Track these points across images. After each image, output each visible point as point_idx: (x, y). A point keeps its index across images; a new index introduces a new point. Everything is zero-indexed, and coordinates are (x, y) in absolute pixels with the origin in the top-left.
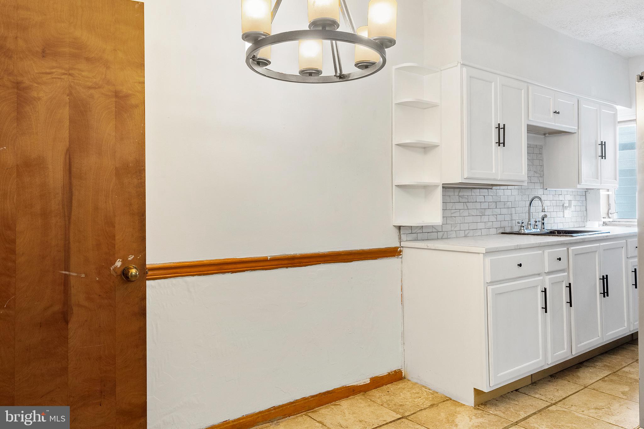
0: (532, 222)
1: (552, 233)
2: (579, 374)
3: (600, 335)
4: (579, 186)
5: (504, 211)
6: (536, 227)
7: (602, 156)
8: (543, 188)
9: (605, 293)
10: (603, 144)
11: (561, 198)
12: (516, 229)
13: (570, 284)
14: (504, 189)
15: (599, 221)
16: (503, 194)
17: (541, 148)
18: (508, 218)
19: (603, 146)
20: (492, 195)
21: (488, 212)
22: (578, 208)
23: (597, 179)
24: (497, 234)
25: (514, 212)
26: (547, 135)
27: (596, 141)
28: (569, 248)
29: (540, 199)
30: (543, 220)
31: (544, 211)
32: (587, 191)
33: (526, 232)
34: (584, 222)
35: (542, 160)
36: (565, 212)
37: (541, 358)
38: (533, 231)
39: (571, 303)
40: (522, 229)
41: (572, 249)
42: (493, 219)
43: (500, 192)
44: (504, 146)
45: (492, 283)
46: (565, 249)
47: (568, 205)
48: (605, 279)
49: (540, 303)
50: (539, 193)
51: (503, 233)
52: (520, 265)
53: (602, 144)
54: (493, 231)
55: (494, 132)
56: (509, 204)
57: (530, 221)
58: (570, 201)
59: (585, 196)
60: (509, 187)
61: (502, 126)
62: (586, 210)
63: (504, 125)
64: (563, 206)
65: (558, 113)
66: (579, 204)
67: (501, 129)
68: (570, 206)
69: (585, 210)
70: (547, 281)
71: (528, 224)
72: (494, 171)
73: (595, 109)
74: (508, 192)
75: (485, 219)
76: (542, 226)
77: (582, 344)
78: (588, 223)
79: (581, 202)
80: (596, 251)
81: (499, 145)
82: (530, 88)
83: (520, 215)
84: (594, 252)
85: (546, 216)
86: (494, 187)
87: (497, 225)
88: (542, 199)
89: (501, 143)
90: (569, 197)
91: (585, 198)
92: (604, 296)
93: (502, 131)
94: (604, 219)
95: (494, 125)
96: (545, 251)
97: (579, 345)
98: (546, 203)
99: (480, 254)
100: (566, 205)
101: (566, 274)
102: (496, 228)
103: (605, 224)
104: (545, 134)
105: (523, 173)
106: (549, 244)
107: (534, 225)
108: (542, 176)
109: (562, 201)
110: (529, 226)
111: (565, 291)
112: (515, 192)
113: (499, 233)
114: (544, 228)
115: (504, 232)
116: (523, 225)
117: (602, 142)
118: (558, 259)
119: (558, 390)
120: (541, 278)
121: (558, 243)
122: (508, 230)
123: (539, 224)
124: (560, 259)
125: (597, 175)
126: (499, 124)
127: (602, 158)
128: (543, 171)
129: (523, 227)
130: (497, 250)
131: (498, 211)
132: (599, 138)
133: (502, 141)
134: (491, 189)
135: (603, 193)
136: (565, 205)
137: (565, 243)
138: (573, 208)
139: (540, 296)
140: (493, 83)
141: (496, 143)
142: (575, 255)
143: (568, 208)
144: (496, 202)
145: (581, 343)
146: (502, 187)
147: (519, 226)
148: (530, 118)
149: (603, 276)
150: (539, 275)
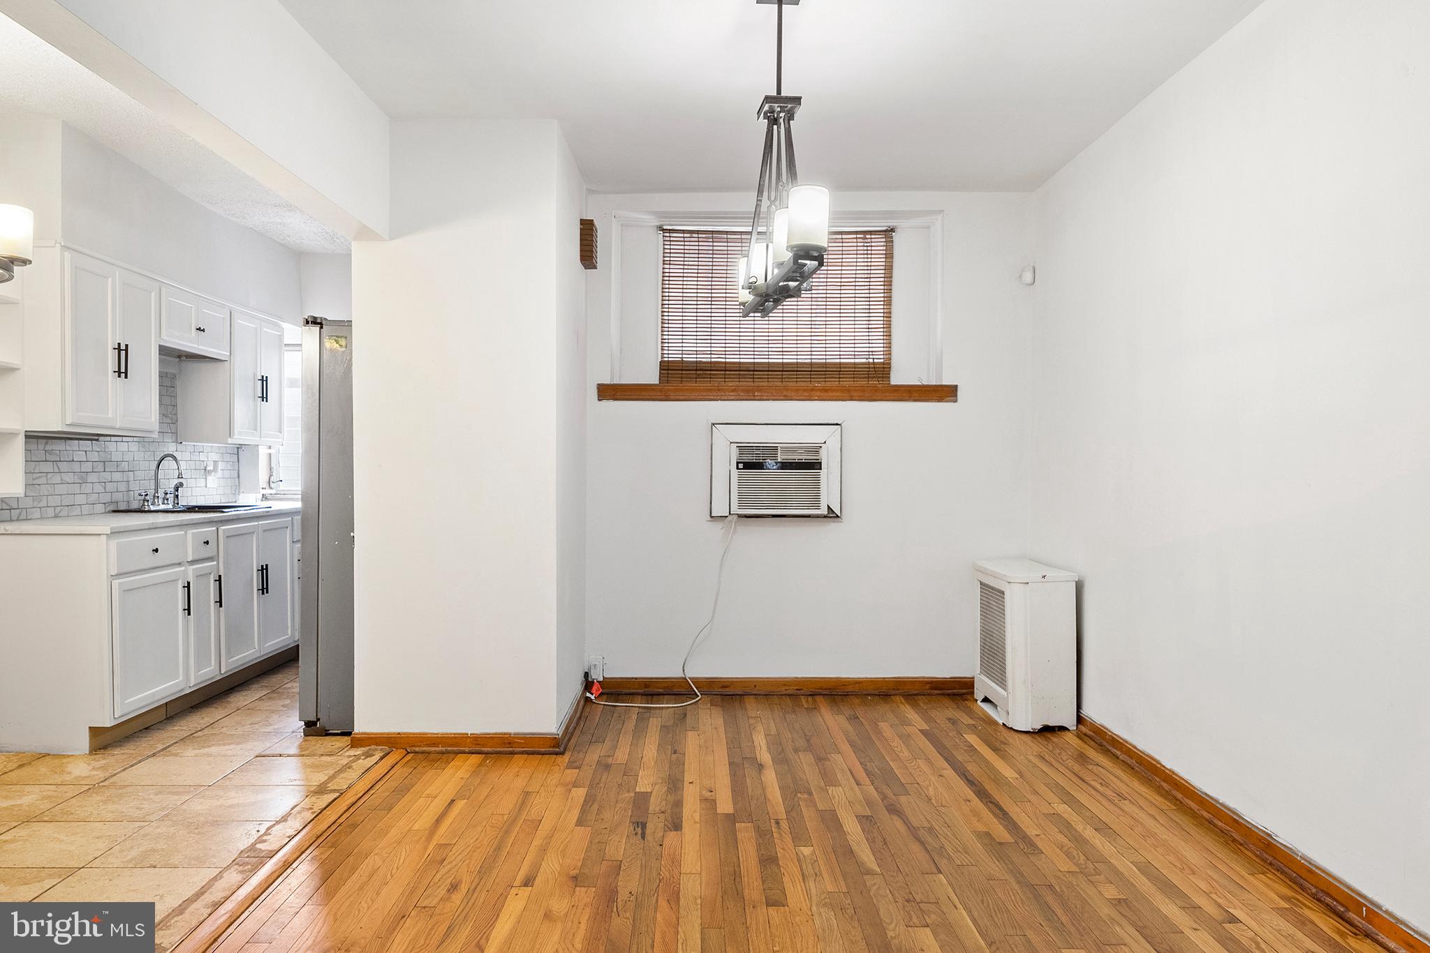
0: (161, 494)
1: (191, 509)
2: (229, 700)
3: (256, 647)
4: (230, 441)
5: (117, 476)
6: (166, 501)
7: (263, 397)
8: (176, 442)
9: (264, 589)
10: (265, 379)
11: (202, 457)
12: (135, 505)
13: (220, 576)
14: (116, 442)
15: (257, 493)
16: (117, 450)
17: (174, 377)
18: (122, 487)
19: (265, 382)
20: (98, 450)
21: (92, 478)
22: (227, 474)
23: (256, 430)
24: (105, 513)
25: (132, 479)
26: (183, 358)
27: (255, 375)
28: (219, 528)
29: (175, 458)
30: (177, 491)
31: (180, 476)
32: (239, 447)
33: (152, 508)
34: (235, 494)
35: (175, 397)
36: (208, 478)
37: (181, 678)
38: (162, 507)
39: (220, 602)
40: (146, 504)
41: (224, 530)
42: (98, 488)
43: (111, 446)
44: (126, 377)
45: (119, 575)
46: (214, 528)
47: (212, 468)
48: (264, 570)
49: (181, 604)
50: (171, 448)
51: (114, 511)
52: (156, 550)
53: (262, 380)
54: (100, 508)
55: (111, 357)
56: (125, 466)
57: (157, 492)
58: (215, 462)
59: (236, 456)
60: (124, 439)
61: (123, 347)
62: (239, 477)
63: (127, 346)
64: (205, 470)
65: (203, 330)
66: (229, 467)
67: (122, 351)
68: (215, 470)
69: (237, 476)
70: (190, 573)
71: (154, 496)
72: (110, 415)
73: (254, 326)
74: (123, 447)
75: (87, 488)
76: (174, 499)
77: (234, 659)
78: (241, 496)
79: (231, 463)
80: (254, 532)
81: (119, 376)
82: (163, 290)
83: (141, 484)
84: (251, 533)
85: (181, 485)
86: (101, 438)
87: (106, 498)
88: (178, 458)
89: (122, 372)
90: (214, 456)
91: (236, 458)
92: (263, 593)
93: (123, 353)
94: (264, 490)
95: (111, 344)
96: (188, 532)
97: (229, 661)
98: (183, 465)
99: (102, 536)
100: (210, 468)
101: (215, 563)
102: (105, 504)
103: (264, 497)
104: (179, 357)
105: (153, 419)
106: (194, 522)
107: (164, 499)
108: (175, 422)
109: (203, 461)
110: (156, 500)
111: (213, 586)
112: (134, 447)
113: (109, 512)
114: (178, 504)
115: (116, 509)
116: (148, 498)
117: (263, 376)
118: (205, 543)
119: (203, 718)
120: (183, 568)
121: (205, 521)
122: (123, 507)
123: (171, 497)
124: (207, 543)
125: (255, 426)
126: (119, 344)
127: (263, 401)
128: (176, 414)
129: (148, 501)
130: (127, 529)
131: (107, 476)
132: (259, 369)
133: (123, 370)
134: (97, 440)
135: (263, 451)
136: (208, 468)
137: (215, 520)
138: (220, 473)
139: (181, 593)
140: (110, 279)
141: (115, 372)
142: (227, 537)
143: (213, 474)
144: (104, 462)
145: (232, 658)
146: (113, 439)
147: (140, 500)
148: (164, 336)
149: (262, 566)
150: (179, 564)
